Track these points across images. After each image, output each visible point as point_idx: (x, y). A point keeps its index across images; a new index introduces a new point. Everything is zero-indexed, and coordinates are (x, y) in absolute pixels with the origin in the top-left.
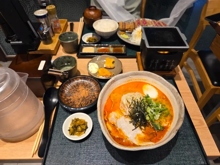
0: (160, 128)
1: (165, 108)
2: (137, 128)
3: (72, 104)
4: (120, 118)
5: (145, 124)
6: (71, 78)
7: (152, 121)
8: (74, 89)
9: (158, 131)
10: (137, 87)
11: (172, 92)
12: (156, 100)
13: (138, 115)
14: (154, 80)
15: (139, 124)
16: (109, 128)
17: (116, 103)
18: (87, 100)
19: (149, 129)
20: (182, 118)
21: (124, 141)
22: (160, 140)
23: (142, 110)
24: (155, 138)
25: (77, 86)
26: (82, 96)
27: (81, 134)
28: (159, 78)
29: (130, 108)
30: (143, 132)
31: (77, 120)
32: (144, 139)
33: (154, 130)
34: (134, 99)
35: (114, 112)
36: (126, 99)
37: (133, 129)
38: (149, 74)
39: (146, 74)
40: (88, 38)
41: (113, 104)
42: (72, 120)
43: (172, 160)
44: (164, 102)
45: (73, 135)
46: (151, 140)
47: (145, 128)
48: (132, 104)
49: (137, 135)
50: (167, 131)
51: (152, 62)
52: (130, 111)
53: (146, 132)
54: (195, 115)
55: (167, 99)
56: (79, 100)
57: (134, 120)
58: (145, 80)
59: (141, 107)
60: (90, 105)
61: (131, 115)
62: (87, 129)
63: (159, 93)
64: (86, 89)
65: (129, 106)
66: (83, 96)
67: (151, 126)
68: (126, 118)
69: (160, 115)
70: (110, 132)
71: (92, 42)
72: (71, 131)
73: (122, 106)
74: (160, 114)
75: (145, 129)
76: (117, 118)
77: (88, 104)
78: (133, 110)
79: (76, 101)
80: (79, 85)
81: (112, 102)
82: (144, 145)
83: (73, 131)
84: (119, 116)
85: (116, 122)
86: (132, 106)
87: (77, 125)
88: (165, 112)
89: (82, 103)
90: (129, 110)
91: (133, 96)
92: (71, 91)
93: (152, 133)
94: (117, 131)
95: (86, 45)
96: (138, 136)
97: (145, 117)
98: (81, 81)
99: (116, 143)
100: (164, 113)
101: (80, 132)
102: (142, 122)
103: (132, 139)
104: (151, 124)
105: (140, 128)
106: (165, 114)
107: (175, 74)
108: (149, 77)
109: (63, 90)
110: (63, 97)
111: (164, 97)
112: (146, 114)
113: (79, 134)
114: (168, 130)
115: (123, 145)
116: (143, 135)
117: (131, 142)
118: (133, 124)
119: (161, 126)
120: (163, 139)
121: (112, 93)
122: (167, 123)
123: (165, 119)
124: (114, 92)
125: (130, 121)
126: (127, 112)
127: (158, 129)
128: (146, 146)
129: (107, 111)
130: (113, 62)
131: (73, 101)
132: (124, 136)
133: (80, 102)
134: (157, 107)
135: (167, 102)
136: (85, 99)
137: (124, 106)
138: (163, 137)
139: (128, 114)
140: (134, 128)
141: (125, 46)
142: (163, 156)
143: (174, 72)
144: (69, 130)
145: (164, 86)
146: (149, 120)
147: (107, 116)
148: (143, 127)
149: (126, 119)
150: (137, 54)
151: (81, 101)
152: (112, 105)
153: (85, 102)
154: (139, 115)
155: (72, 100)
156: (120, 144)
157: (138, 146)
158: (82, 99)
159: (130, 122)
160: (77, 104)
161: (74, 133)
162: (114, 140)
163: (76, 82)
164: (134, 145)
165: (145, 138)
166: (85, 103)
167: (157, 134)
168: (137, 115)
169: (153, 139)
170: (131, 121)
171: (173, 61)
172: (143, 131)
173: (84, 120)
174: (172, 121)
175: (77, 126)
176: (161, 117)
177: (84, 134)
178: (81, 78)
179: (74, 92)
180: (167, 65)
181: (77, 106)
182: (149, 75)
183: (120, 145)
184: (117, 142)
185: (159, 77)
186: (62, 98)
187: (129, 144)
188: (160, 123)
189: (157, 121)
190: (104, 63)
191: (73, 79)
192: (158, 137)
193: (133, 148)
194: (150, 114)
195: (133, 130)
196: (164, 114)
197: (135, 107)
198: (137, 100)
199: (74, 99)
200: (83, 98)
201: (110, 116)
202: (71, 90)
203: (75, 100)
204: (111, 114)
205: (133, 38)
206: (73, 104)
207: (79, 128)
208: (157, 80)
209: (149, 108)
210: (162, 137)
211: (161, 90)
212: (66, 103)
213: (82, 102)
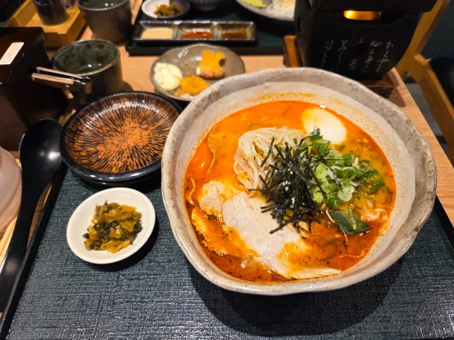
0: (358, 226)
1: (370, 168)
2: (285, 228)
3: (101, 166)
4: (235, 197)
5: (309, 214)
6: (102, 98)
7: (330, 206)
8: (109, 127)
9: (351, 233)
10: (284, 115)
11: (389, 122)
12: (341, 148)
13: (289, 189)
14: (336, 93)
15: (291, 214)
16: (199, 226)
17: (224, 156)
18: (143, 156)
19: (322, 231)
20: (429, 192)
21: (243, 266)
22: (358, 260)
23: (300, 173)
24: (341, 256)
25: (119, 118)
26: (132, 145)
27: (119, 247)
28: (350, 87)
29: (262, 169)
30: (304, 238)
31: (110, 207)
32: (307, 260)
33: (339, 232)
34: (275, 143)
35: (217, 180)
36: (254, 143)
37: (274, 229)
38: (320, 75)
39: (313, 76)
40: (159, 7)
41: (213, 160)
42: (97, 207)
43: (389, 321)
44: (366, 154)
45: (97, 249)
46: (328, 263)
47: (310, 226)
48: (271, 155)
49: (286, 245)
50: (377, 234)
51: (328, 49)
52: (264, 177)
53: (312, 239)
54: (449, 195)
55: (373, 146)
56: (120, 155)
57: (277, 203)
58: (309, 95)
59: (297, 162)
60: (150, 166)
61: (266, 187)
62: (139, 232)
63: (348, 130)
64: (144, 127)
65: (260, 163)
66: (134, 144)
67: (330, 221)
68: (251, 197)
69: (356, 188)
70: (200, 237)
71: (167, 15)
72: (91, 237)
73: (241, 165)
74: (356, 185)
75: (310, 229)
76: (224, 197)
77: (145, 164)
78: (273, 174)
79: (113, 155)
80: (124, 117)
81: (212, 154)
82: (308, 275)
83: (95, 238)
84: (232, 192)
85: (220, 210)
86: (270, 161)
87: (110, 221)
88: (368, 180)
89: (128, 163)
90: (260, 174)
91: (274, 134)
92: (101, 131)
93: (332, 242)
94: (224, 236)
95: (153, 22)
96: (288, 251)
97: (311, 195)
98: (131, 107)
99: (215, 272)
100: (366, 184)
101: (119, 242)
102: (301, 208)
103: (268, 258)
104: (330, 213)
105: (295, 226)
106: (370, 187)
107: (392, 86)
108: (321, 85)
109: (77, 130)
110: (76, 146)
111: (366, 141)
112: (313, 186)
113: (116, 246)
114: (383, 231)
115: (240, 277)
116: (303, 248)
117: (265, 268)
118: (272, 214)
119: (358, 221)
120: (367, 259)
121: (212, 130)
122: (378, 210)
123: (370, 199)
124: (217, 127)
125: (263, 206)
126: (253, 182)
127: (351, 230)
128: (314, 280)
129: (194, 178)
130: (222, 63)
131: (104, 157)
132: (243, 249)
133: (124, 160)
134: (346, 165)
135: (374, 154)
136: (139, 153)
137: (246, 161)
138: (366, 252)
139: (258, 187)
140: (277, 226)
141: (253, 25)
142: (361, 309)
143: (387, 83)
144: (87, 236)
145: (366, 108)
146: (322, 203)
147: (194, 193)
148: (303, 225)
149: (251, 200)
150: (286, 41)
151: (126, 158)
152: (210, 164)
153: (137, 161)
154: (291, 187)
155: (103, 154)
156: (230, 273)
157: (289, 280)
158: (131, 151)
159: (263, 210)
160: (115, 164)
161: (101, 242)
162: (214, 262)
163: (116, 106)
164: (276, 276)
165: (310, 256)
166: (138, 163)
167: (347, 243)
168: (287, 189)
169: (333, 260)
170: (268, 207)
171: (389, 44)
172: (303, 234)
173: (131, 208)
174: (393, 207)
175: (111, 224)
176: (357, 194)
177: (130, 246)
178: (131, 99)
179: (110, 133)
180: (370, 59)
181: (114, 169)
182: (319, 81)
183: (229, 276)
184: (221, 269)
185: (350, 84)
186: (74, 148)
187: (260, 275)
188: (356, 211)
189: (346, 206)
190: (198, 63)
191: (109, 100)
192: (350, 251)
193: (271, 285)
194: (326, 184)
195: (272, 232)
196: (367, 187)
197: (279, 165)
198: (286, 143)
199: (107, 152)
200: (133, 150)
201: (203, 192)
202: (100, 128)
203: (109, 154)
204: (205, 187)
205: (275, 7)
206: (105, 165)
207: (118, 230)
208: (344, 93)
209: (321, 166)
210: (363, 253)
211: (355, 122)
212: (84, 161)
213: (130, 159)
